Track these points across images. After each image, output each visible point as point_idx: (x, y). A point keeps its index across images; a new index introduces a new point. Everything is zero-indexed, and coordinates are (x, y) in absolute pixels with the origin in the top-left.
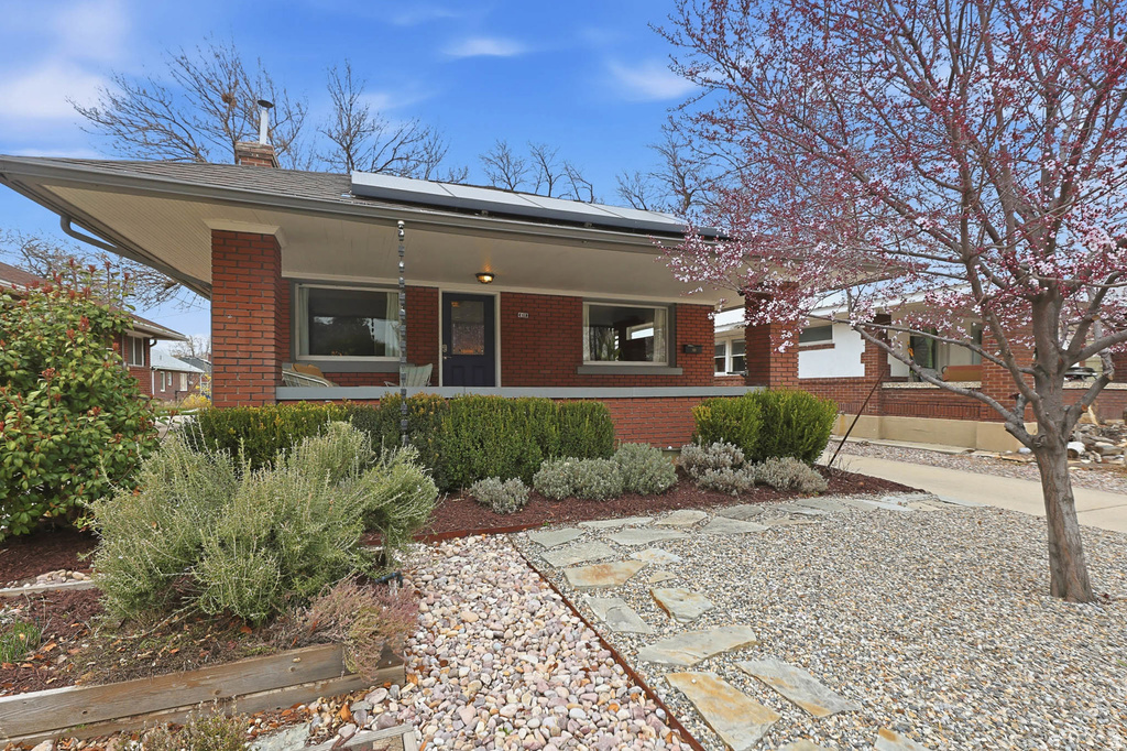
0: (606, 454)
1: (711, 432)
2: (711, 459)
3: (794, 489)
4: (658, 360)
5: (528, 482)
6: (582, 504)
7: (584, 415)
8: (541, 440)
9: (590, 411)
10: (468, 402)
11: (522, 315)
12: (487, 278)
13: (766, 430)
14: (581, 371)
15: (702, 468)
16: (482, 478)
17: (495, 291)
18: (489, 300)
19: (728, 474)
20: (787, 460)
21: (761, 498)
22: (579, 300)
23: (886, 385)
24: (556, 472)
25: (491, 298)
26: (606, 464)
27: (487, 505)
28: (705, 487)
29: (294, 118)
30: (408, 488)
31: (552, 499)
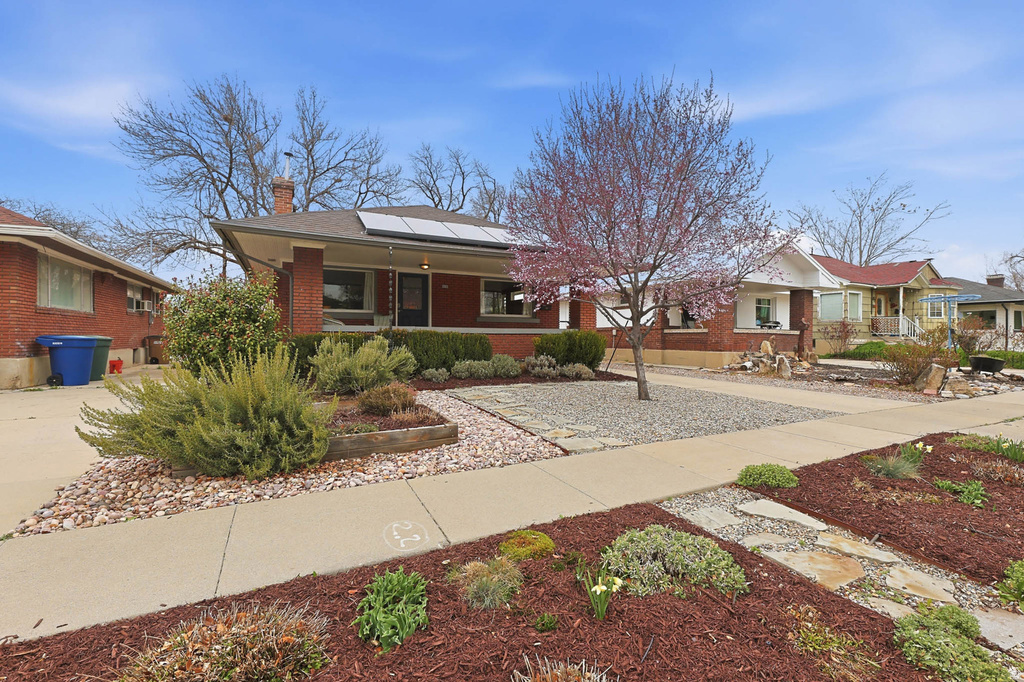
0: (487, 359)
1: (540, 350)
2: (539, 363)
3: (578, 377)
4: (525, 315)
5: (449, 370)
6: (474, 379)
7: (476, 340)
8: (456, 352)
9: (480, 338)
10: (420, 332)
11: (445, 286)
12: (426, 267)
13: (570, 350)
14: (478, 320)
15: (533, 367)
16: (427, 368)
17: (430, 273)
18: (425, 277)
19: (546, 369)
20: (577, 365)
21: (561, 381)
22: (478, 278)
23: (666, 331)
24: (462, 366)
25: (426, 276)
26: (486, 363)
27: (430, 380)
28: (534, 376)
29: (270, 128)
30: (407, 359)
31: (460, 378)
